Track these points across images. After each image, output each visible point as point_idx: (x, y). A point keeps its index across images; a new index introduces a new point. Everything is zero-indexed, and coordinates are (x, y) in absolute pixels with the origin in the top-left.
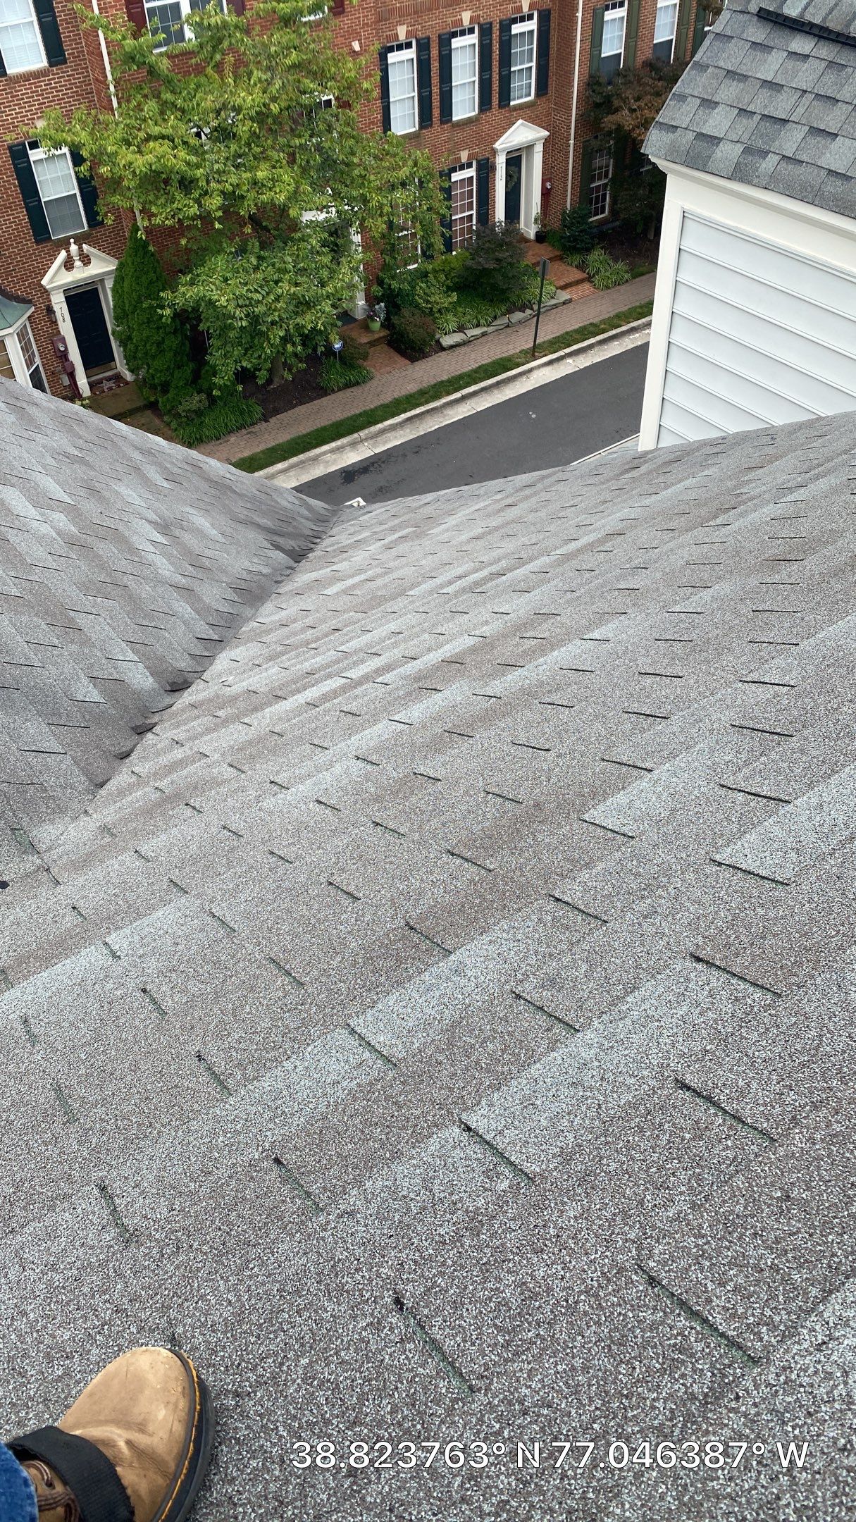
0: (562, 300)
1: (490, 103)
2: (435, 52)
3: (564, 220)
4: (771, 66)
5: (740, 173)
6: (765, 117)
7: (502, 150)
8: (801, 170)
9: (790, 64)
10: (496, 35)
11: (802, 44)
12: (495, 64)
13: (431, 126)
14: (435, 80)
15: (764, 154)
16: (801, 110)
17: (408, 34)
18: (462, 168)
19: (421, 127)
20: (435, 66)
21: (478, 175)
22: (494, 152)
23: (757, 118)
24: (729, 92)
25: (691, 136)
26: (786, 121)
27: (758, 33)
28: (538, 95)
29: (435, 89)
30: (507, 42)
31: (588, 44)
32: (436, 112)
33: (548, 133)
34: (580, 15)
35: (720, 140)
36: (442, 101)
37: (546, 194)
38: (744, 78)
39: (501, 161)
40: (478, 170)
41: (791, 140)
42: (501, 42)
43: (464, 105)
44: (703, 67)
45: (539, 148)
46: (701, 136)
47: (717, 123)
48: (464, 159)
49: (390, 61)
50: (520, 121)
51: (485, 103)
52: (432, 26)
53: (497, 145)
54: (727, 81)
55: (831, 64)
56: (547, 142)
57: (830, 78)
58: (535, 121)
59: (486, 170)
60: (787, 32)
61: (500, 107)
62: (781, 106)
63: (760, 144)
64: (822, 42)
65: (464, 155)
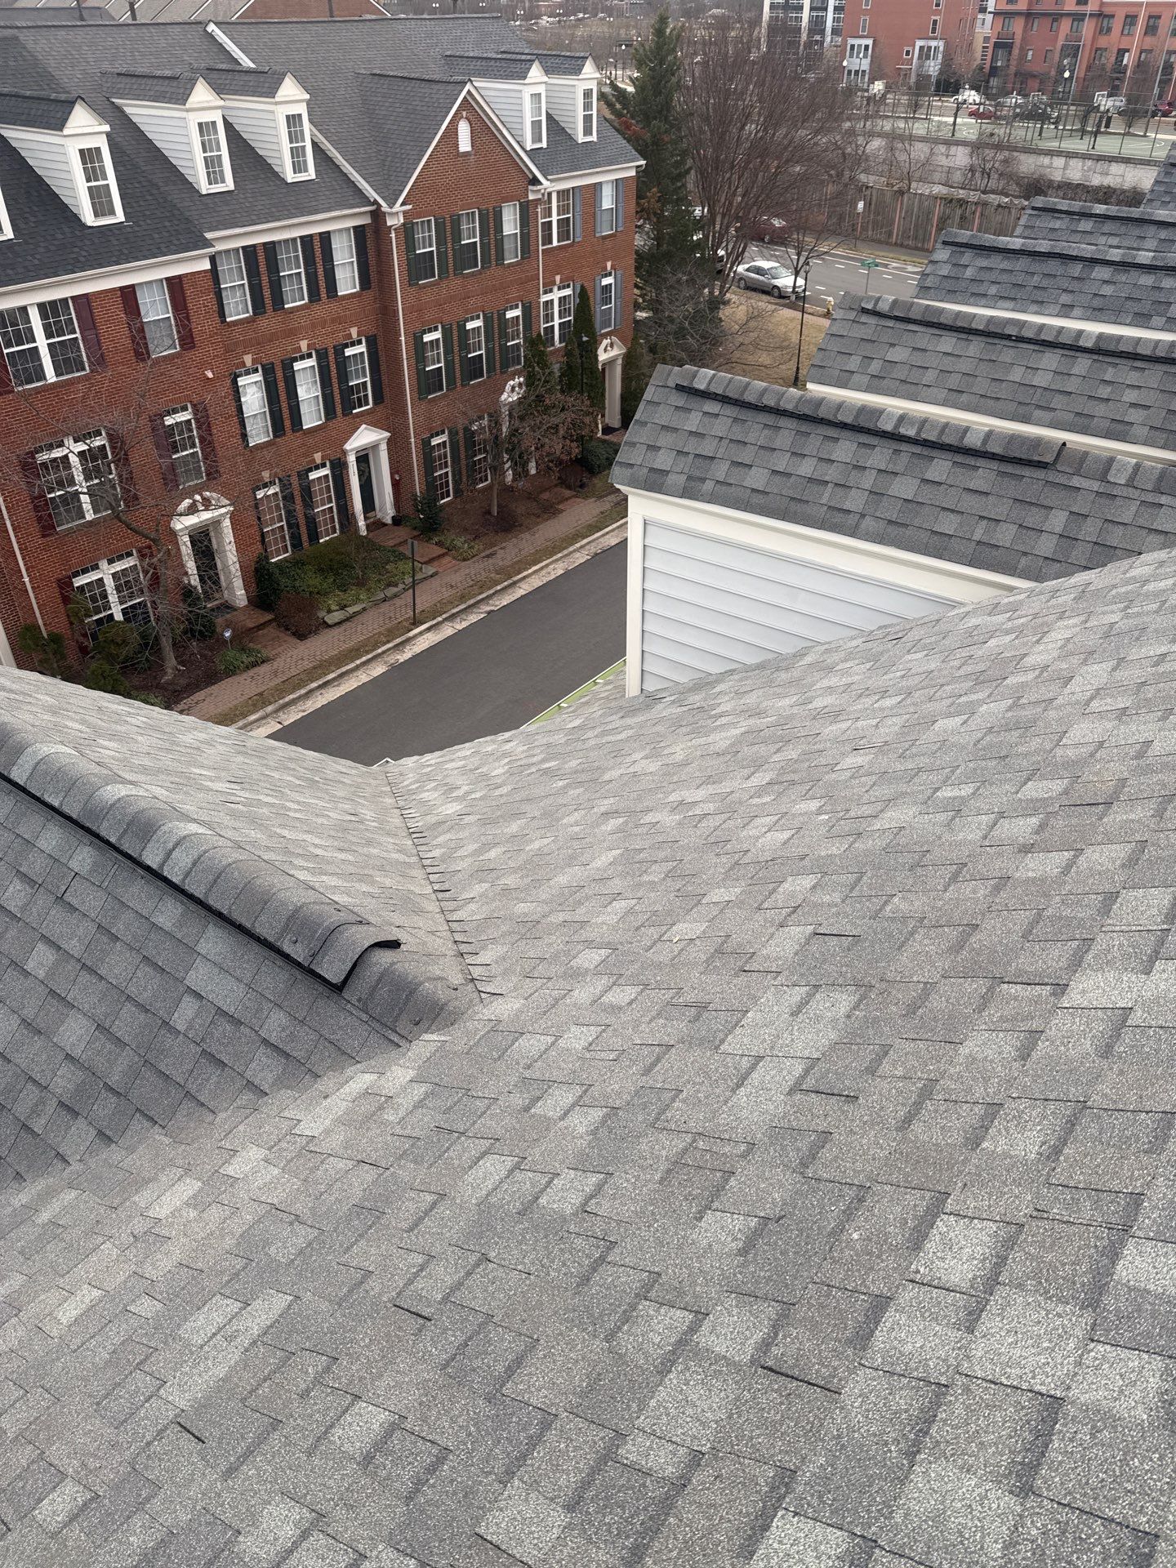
0: (430, 573)
1: (335, 412)
2: (279, 374)
3: (416, 506)
4: (693, 421)
5: (687, 493)
6: (697, 456)
7: (352, 450)
8: (733, 489)
9: (706, 420)
10: (331, 358)
11: (712, 407)
12: (335, 381)
13: (284, 434)
14: (283, 397)
15: (703, 480)
16: (722, 450)
17: (254, 361)
18: (317, 468)
19: (275, 436)
20: (281, 385)
21: (332, 472)
22: (345, 453)
23: (691, 457)
24: (665, 440)
25: (645, 471)
26: (713, 458)
27: (679, 400)
28: (375, 403)
29: (284, 405)
30: (342, 362)
31: (413, 361)
32: (287, 423)
33: (389, 434)
34: (403, 338)
35: (668, 472)
36: (291, 414)
37: (396, 485)
38: (676, 430)
39: (352, 459)
40: (332, 469)
41: (721, 470)
42: (337, 363)
43: (311, 417)
44: (644, 424)
45: (384, 447)
46: (652, 470)
47: (663, 460)
48: (319, 461)
49: (240, 384)
50: (364, 426)
51: (330, 412)
52: (275, 354)
53: (348, 446)
54: (663, 433)
55: (735, 420)
56: (390, 442)
57: (737, 429)
58: (377, 424)
59: (339, 467)
60: (699, 398)
61: (344, 415)
62: (707, 448)
63: (698, 474)
64: (726, 405)
65: (318, 457)
